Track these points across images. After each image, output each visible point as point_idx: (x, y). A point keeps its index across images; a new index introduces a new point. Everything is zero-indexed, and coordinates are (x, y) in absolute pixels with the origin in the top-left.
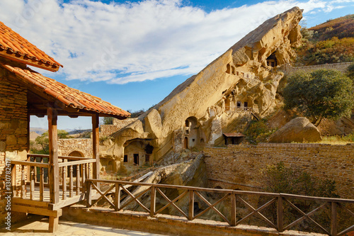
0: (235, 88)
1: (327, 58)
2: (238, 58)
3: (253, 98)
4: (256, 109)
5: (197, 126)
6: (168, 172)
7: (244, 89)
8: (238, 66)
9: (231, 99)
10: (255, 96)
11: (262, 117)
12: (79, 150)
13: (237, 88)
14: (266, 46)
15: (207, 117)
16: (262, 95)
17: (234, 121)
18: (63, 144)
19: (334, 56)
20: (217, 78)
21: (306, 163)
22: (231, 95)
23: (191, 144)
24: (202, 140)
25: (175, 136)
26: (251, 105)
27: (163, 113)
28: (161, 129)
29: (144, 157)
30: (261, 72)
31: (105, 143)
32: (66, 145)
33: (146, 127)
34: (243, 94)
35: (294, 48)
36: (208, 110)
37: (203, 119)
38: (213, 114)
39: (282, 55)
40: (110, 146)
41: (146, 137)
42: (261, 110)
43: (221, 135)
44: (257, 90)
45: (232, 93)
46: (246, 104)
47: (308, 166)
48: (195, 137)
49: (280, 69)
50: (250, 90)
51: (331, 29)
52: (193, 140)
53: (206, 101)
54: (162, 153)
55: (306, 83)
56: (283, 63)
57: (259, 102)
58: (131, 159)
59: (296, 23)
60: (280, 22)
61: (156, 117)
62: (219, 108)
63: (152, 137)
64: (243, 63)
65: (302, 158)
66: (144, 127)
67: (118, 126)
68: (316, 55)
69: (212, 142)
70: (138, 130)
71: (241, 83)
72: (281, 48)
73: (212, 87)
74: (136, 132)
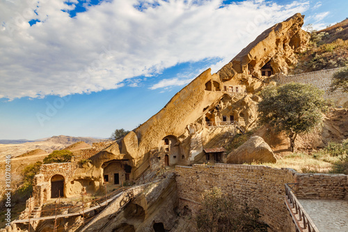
0: (220, 103)
1: (325, 63)
2: (225, 73)
3: (238, 112)
4: (241, 122)
5: (177, 144)
6: (136, 193)
7: (229, 104)
8: (224, 81)
9: (216, 114)
10: (241, 109)
11: (249, 129)
12: (60, 174)
13: (222, 103)
14: (255, 58)
15: (187, 134)
16: (248, 107)
17: (216, 136)
18: (45, 169)
19: (331, 61)
20: (194, 97)
21: (254, 186)
22: (215, 110)
23: (172, 161)
24: (183, 156)
25: (152, 156)
26: (237, 119)
27: (140, 134)
28: (137, 149)
29: (124, 176)
30: (252, 83)
31: (85, 166)
32: (48, 170)
33: (123, 149)
34: (229, 108)
35: (297, 53)
36: (187, 128)
37: (183, 136)
38: (192, 131)
39: (277, 64)
40: (89, 168)
41: (121, 158)
42: (247, 123)
43: (201, 151)
44: (242, 103)
45: (217, 108)
46: (232, 118)
47: (255, 189)
48: (176, 154)
49: (274, 78)
50: (235, 103)
51: (341, 29)
52: (175, 157)
53: (183, 120)
54: (140, 172)
55: (272, 98)
56: (279, 72)
57: (245, 115)
58: (111, 178)
59: (296, 29)
60: (273, 33)
61: (133, 138)
62: (199, 125)
63: (128, 158)
64: (230, 78)
65: (250, 180)
66: (120, 149)
67: (97, 149)
68: (315, 60)
69: (192, 159)
70: (113, 152)
71: (226, 98)
72: (276, 57)
73: (189, 106)
74: (112, 154)
